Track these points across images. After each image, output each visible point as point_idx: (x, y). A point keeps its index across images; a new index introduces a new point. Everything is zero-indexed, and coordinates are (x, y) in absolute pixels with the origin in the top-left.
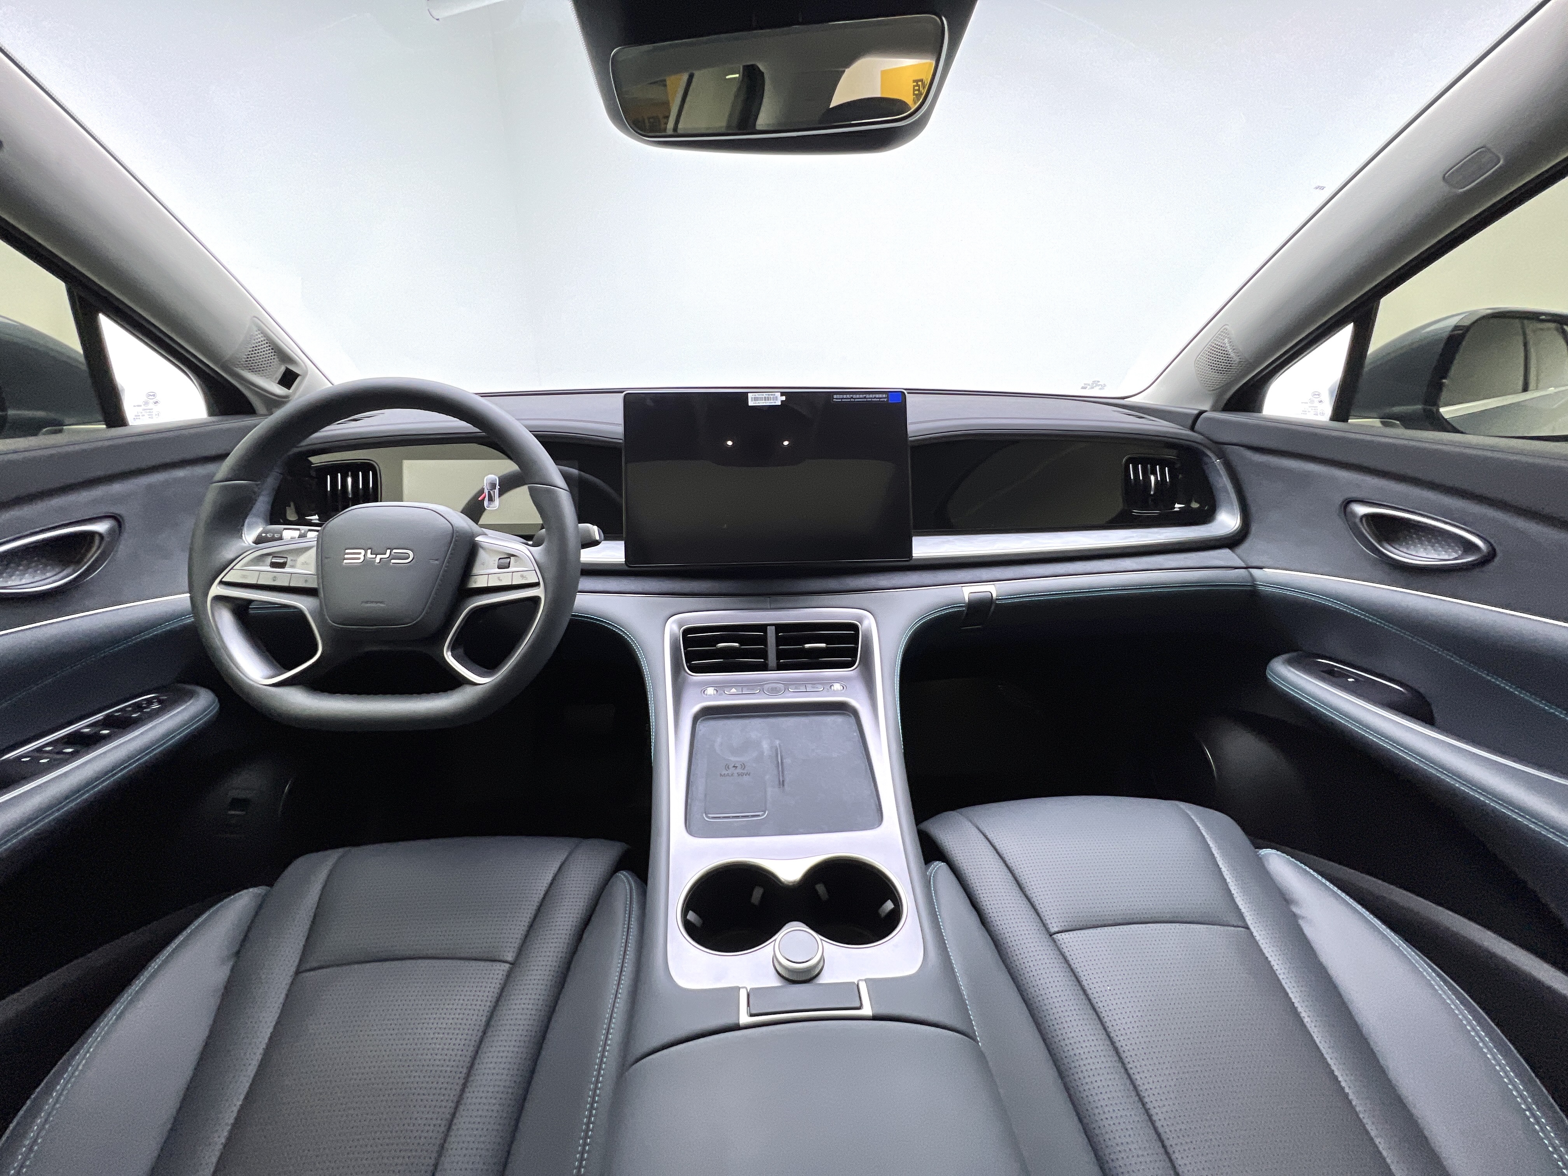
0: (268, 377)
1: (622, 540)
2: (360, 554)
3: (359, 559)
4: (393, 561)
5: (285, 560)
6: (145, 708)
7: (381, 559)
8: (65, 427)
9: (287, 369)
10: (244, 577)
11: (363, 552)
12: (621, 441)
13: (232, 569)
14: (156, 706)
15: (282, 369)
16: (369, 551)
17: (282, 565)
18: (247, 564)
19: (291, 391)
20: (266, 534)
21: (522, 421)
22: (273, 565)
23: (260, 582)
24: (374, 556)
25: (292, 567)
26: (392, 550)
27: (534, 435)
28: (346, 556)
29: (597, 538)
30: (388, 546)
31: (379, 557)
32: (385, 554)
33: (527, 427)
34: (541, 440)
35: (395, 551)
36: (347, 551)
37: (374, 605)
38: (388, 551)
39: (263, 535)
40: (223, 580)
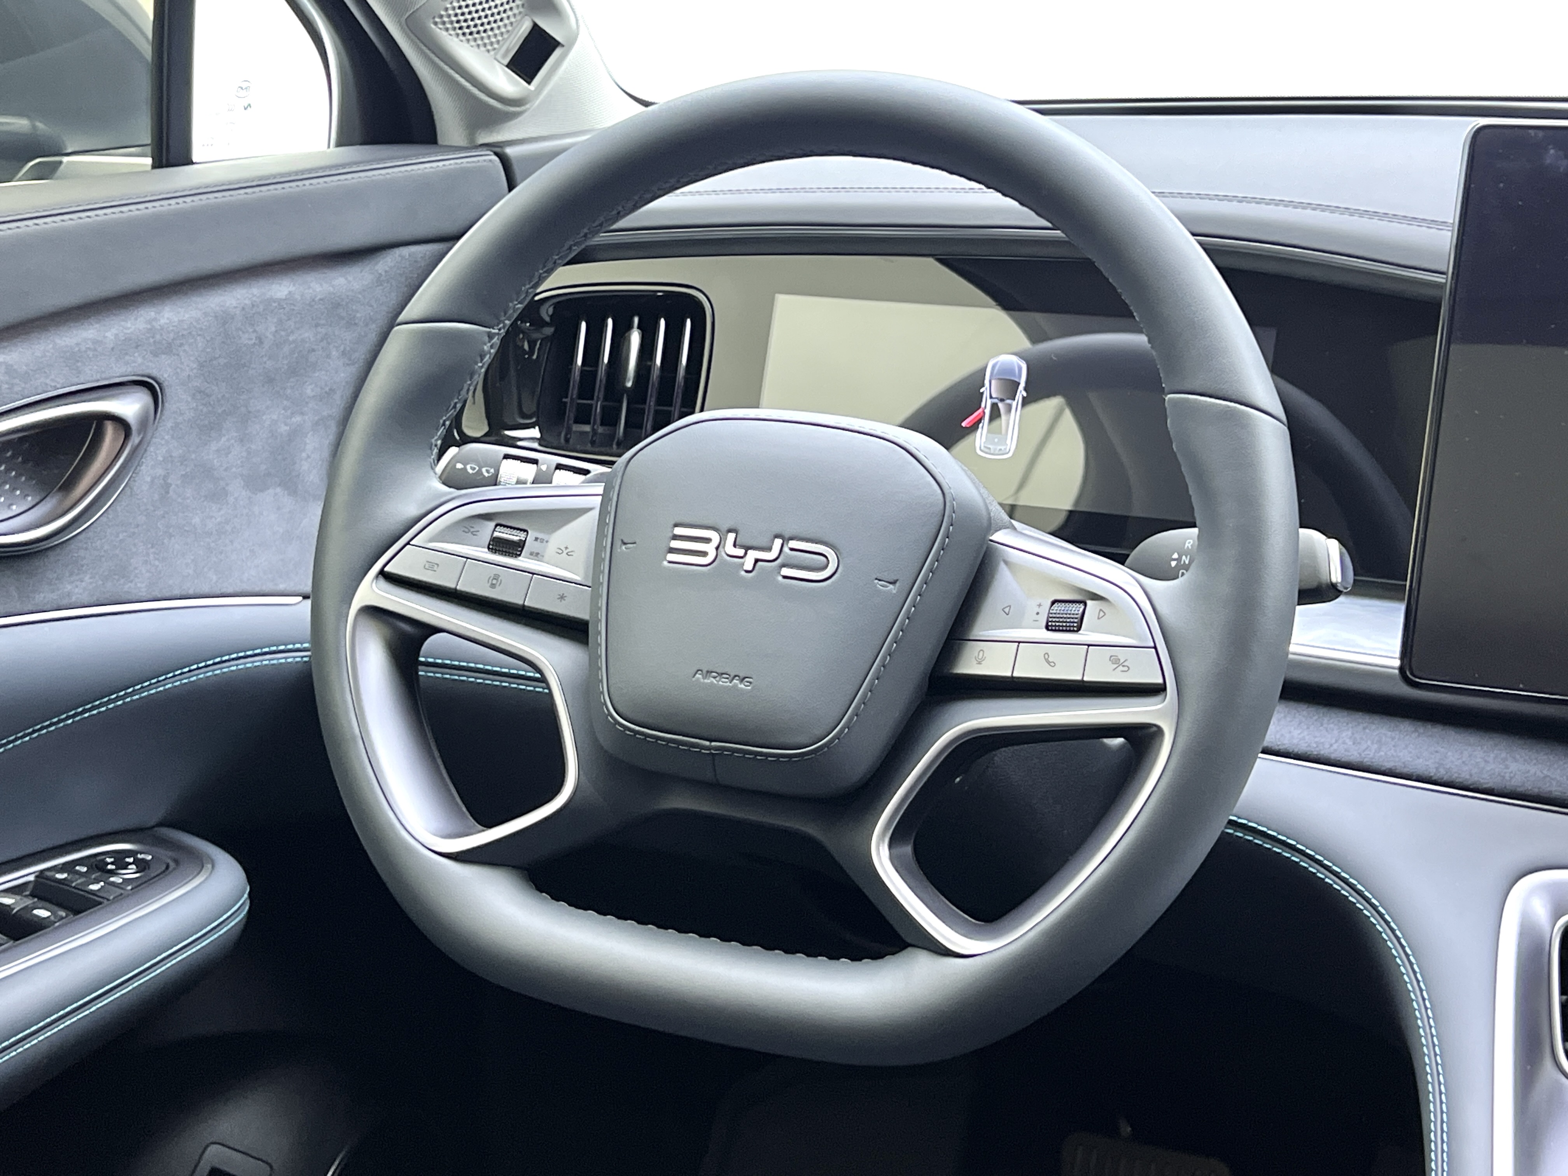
0: (488, 47)
1: (1401, 599)
2: (707, 540)
3: (704, 554)
4: (786, 571)
5: (522, 536)
6: (112, 873)
7: (757, 561)
8: (65, 159)
9: (535, 26)
10: (431, 566)
11: (715, 536)
12: (1440, 279)
13: (408, 543)
14: (131, 873)
15: (525, 27)
16: (731, 537)
17: (513, 548)
18: (440, 537)
19: (532, 87)
20: (465, 464)
21: (1170, 200)
22: (498, 546)
23: (463, 586)
24: (741, 552)
25: (535, 555)
26: (786, 540)
27: (1201, 244)
28: (675, 544)
29: (1336, 577)
30: (777, 530)
31: (753, 555)
32: (769, 549)
33: (1183, 218)
34: (1226, 262)
35: (793, 544)
36: (679, 531)
37: (724, 683)
38: (778, 542)
39: (459, 466)
40: (386, 569)
